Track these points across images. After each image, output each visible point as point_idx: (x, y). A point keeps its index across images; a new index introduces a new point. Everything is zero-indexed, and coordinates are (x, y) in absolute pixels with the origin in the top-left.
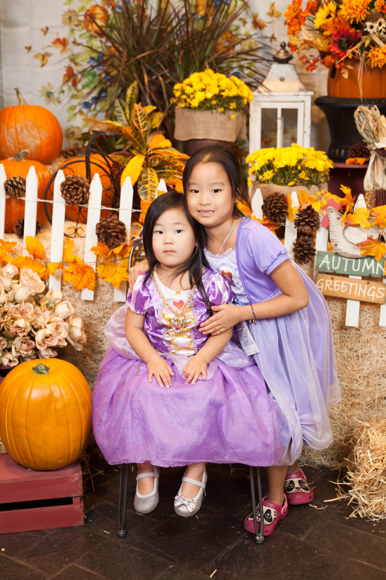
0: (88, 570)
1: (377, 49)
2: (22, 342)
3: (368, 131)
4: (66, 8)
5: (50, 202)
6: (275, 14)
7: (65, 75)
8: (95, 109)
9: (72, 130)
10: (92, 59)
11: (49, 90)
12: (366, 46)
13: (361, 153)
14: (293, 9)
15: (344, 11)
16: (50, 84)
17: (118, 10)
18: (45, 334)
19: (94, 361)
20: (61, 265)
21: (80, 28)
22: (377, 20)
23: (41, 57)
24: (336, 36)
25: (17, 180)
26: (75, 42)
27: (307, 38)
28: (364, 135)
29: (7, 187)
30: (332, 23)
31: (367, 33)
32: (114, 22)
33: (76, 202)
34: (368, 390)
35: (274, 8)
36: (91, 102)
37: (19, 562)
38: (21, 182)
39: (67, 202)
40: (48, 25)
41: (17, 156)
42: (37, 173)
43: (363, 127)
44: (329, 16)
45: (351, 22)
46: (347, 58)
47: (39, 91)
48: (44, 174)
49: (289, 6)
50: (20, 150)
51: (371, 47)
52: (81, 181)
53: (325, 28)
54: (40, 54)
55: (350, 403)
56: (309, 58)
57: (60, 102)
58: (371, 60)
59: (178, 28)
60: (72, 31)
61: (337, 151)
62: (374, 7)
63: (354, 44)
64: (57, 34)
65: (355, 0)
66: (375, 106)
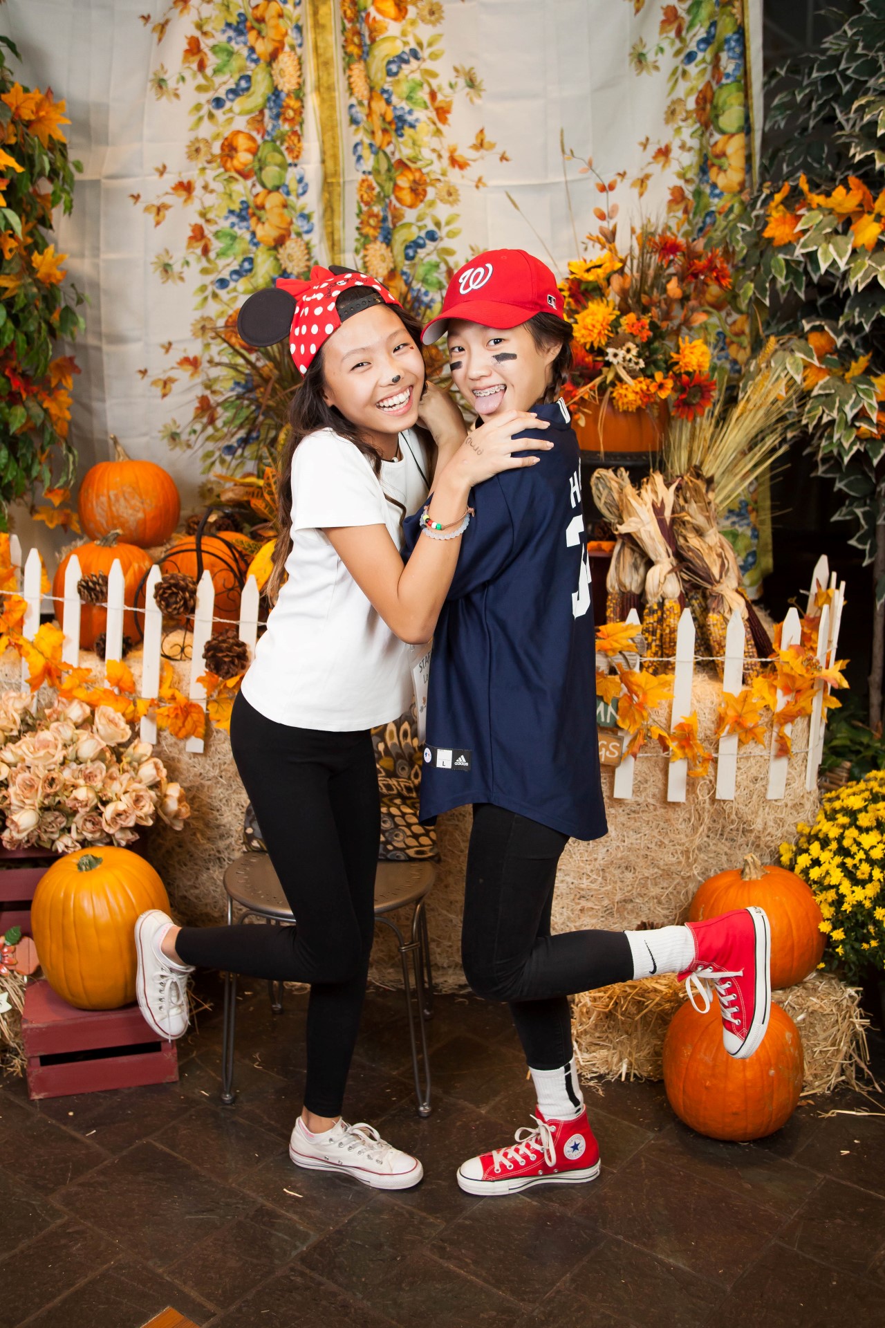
0: (168, 1150)
1: (624, 387)
2: (86, 820)
3: (611, 506)
4: (197, 315)
5: (140, 610)
7: (197, 408)
8: (242, 455)
10: (237, 384)
11: (174, 430)
12: (608, 382)
16: (175, 422)
18: (115, 810)
19: (209, 839)
20: (156, 703)
21: (218, 341)
22: (624, 344)
23: (161, 384)
25: (96, 578)
26: (211, 362)
28: (604, 511)
29: (81, 589)
31: (608, 364)
33: (175, 612)
34: (603, 889)
36: (235, 445)
38: (101, 581)
40: (172, 340)
41: (105, 540)
43: (603, 501)
45: (588, 347)
46: (582, 398)
47: (160, 432)
51: (617, 382)
54: (160, 380)
55: (579, 907)
57: (189, 446)
58: (618, 401)
60: (207, 346)
62: (620, 325)
63: (591, 379)
64: (185, 350)
65: (591, 317)
66: (622, 469)
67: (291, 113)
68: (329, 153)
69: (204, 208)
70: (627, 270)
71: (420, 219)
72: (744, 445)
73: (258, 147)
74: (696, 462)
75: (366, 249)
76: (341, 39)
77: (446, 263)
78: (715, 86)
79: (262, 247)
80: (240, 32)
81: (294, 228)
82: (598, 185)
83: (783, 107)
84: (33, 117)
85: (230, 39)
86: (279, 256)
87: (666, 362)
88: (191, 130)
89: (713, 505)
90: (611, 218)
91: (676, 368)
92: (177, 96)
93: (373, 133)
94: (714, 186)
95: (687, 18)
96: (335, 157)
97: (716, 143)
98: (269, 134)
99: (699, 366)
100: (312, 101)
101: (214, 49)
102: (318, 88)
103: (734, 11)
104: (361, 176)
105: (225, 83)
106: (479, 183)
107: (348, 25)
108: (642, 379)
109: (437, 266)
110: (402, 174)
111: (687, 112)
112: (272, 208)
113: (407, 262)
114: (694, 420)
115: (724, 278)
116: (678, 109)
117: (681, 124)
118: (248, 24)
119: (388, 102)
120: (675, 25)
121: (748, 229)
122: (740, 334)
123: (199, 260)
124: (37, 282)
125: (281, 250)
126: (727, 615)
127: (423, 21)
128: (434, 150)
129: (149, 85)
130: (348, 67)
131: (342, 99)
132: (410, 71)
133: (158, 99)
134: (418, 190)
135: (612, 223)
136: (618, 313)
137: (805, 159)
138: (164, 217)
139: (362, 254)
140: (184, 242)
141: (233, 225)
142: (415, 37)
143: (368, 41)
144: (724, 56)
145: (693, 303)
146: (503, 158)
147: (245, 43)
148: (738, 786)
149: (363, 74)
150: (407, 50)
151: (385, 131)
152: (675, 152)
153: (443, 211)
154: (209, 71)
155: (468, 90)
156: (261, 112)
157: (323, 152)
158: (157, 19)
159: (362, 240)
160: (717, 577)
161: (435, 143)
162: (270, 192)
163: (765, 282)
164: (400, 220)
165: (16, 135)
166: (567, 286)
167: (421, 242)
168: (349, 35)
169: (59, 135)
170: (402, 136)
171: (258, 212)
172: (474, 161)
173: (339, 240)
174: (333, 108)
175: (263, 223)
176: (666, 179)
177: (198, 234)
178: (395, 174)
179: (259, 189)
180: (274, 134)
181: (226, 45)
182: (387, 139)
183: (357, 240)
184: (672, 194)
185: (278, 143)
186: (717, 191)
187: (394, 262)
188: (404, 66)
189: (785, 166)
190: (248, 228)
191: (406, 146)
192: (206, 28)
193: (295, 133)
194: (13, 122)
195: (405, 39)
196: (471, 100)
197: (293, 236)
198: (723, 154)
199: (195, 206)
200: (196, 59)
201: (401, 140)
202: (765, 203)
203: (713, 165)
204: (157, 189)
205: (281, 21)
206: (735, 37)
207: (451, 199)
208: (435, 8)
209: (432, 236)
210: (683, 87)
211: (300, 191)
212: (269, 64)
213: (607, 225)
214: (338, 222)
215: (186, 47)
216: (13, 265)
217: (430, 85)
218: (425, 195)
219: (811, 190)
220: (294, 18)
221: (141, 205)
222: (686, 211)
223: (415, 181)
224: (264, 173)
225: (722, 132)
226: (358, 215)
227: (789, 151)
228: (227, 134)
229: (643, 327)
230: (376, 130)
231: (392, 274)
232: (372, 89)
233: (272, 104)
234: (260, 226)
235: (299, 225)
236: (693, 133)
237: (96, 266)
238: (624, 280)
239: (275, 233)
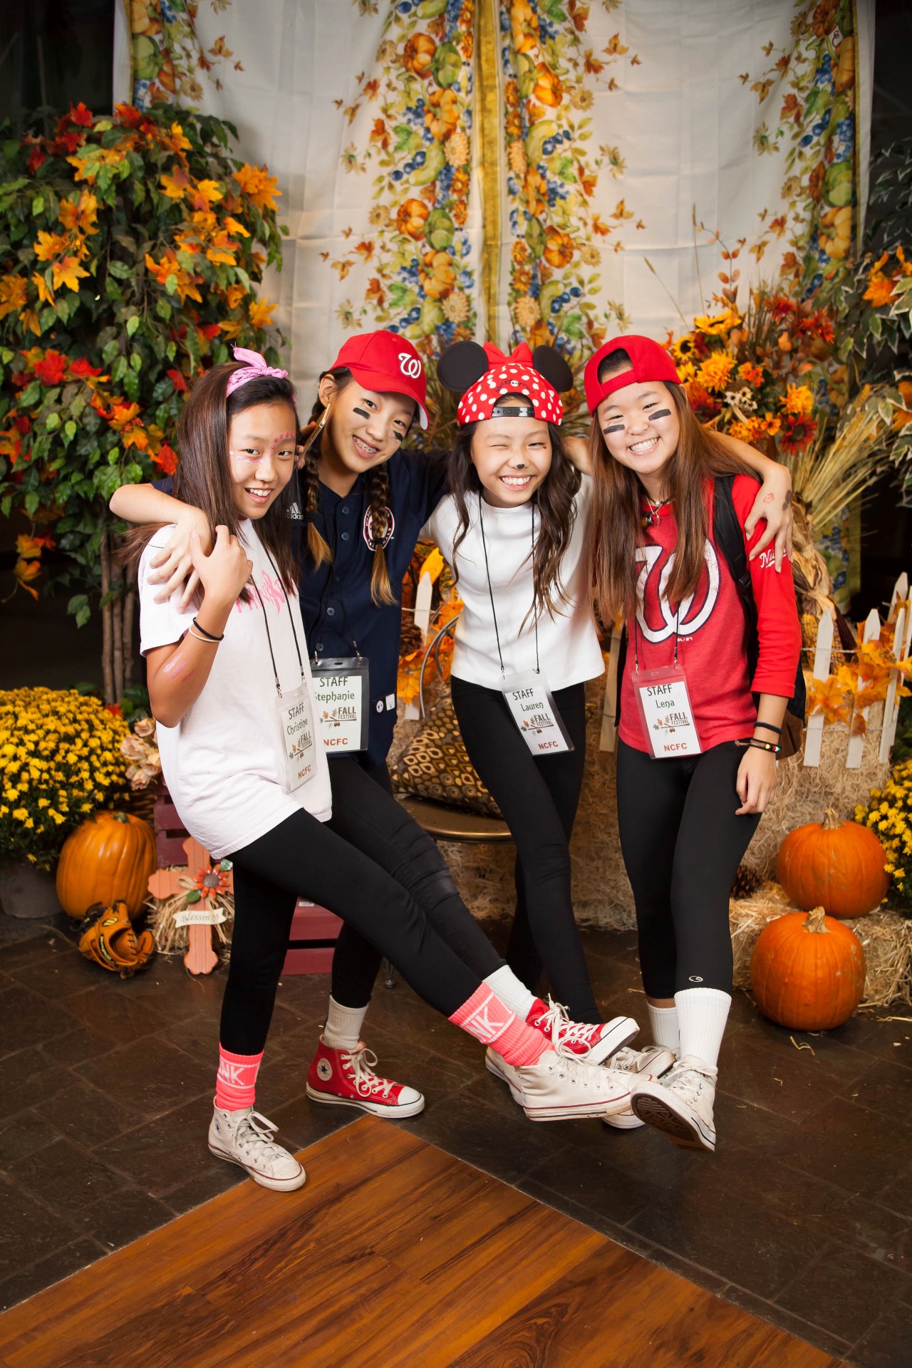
1: (739, 424)
12: (726, 420)
15: (702, 378)
22: (741, 388)
31: (726, 405)
45: (710, 390)
51: (733, 421)
62: (738, 373)
63: (711, 417)
65: (713, 365)
67: (459, 185)
68: (489, 219)
69: (381, 265)
70: (745, 326)
71: (566, 277)
72: (839, 475)
73: (429, 214)
74: (797, 489)
75: (517, 302)
76: (504, 121)
77: (587, 316)
78: (827, 166)
79: (428, 299)
80: (418, 114)
81: (457, 283)
82: (723, 253)
83: (886, 184)
84: (256, 191)
85: (409, 121)
86: (443, 307)
87: (775, 404)
88: (374, 198)
89: (810, 525)
90: (733, 281)
91: (783, 410)
92: (363, 169)
93: (527, 202)
94: (823, 252)
95: (805, 106)
96: (495, 223)
97: (826, 215)
98: (439, 202)
99: (804, 408)
100: (477, 174)
101: (396, 130)
102: (483, 164)
103: (847, 99)
104: (515, 239)
105: (403, 158)
106: (618, 247)
107: (510, 109)
108: (754, 418)
109: (579, 318)
110: (552, 238)
111: (801, 188)
112: (439, 266)
113: (553, 315)
114: (797, 455)
115: (828, 334)
116: (794, 185)
117: (796, 198)
118: (425, 108)
119: (543, 177)
120: (794, 112)
121: (851, 291)
122: (841, 381)
123: (375, 309)
124: (252, 326)
125: (445, 302)
126: (818, 616)
127: (575, 106)
128: (580, 219)
129: (341, 160)
130: (508, 145)
131: (502, 173)
132: (563, 150)
133: (348, 172)
134: (565, 253)
135: (734, 285)
136: (735, 362)
137: (904, 231)
138: (348, 272)
139: (513, 307)
140: (363, 293)
141: (404, 279)
142: (568, 119)
143: (527, 124)
144: (836, 139)
145: (800, 355)
146: (640, 226)
147: (422, 125)
148: (822, 756)
149: (521, 151)
150: (561, 132)
151: (539, 201)
152: (790, 223)
153: (586, 271)
154: (391, 148)
155: (611, 166)
156: (433, 183)
157: (485, 219)
158: (349, 103)
159: (514, 294)
160: (812, 585)
161: (582, 212)
162: (437, 252)
163: (863, 338)
164: (548, 278)
165: (242, 206)
166: (693, 338)
167: (566, 297)
168: (511, 118)
169: (273, 204)
170: (553, 205)
171: (426, 269)
172: (614, 228)
173: (495, 294)
174: (495, 180)
175: (431, 279)
176: (781, 246)
177: (375, 287)
178: (547, 238)
179: (428, 249)
180: (444, 203)
181: (405, 126)
182: (540, 208)
183: (510, 294)
184: (786, 259)
185: (447, 210)
186: (825, 257)
187: (541, 314)
188: (558, 146)
189: (885, 236)
190: (417, 283)
191: (557, 214)
192: (391, 112)
193: (462, 202)
194: (241, 196)
195: (559, 122)
196: (614, 176)
197: (456, 290)
198: (832, 225)
199: (374, 263)
200: (381, 138)
201: (552, 209)
202: (867, 268)
203: (822, 234)
204: (343, 248)
205: (455, 107)
206: (847, 122)
207: (593, 261)
208: (586, 96)
209: (576, 293)
210: (799, 166)
211: (464, 252)
212: (443, 143)
213: (730, 287)
214: (494, 279)
215: (373, 128)
217: (579, 162)
218: (571, 257)
219: (906, 260)
220: (466, 104)
221: (329, 262)
222: (797, 275)
223: (563, 245)
224: (433, 235)
225: (832, 205)
226: (511, 273)
227: (890, 223)
228: (403, 202)
229: (757, 374)
230: (530, 199)
231: (539, 324)
232: (528, 165)
233: (443, 177)
234: (427, 281)
235: (462, 280)
236: (806, 206)
237: (290, 314)
238: (742, 334)
239: (440, 287)
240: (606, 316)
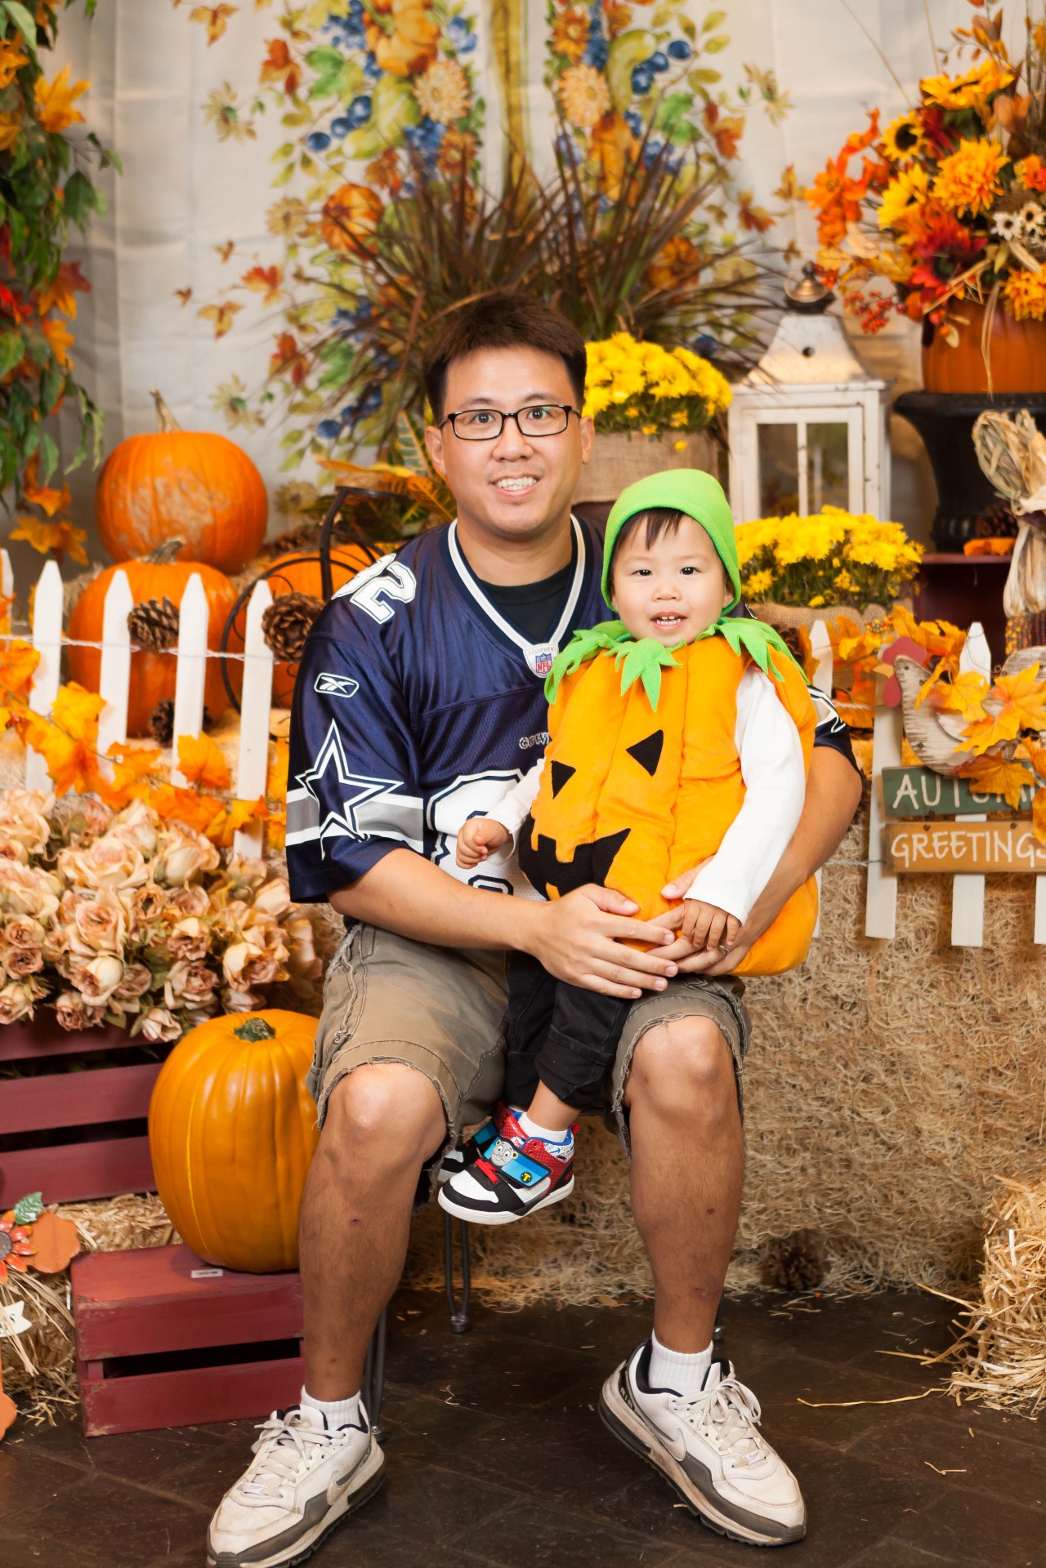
1: (1025, 276)
3: (1008, 472)
4: (277, 195)
5: (237, 656)
6: (796, 192)
7: (275, 357)
8: (350, 438)
9: (294, 492)
10: (343, 314)
11: (236, 393)
12: (997, 269)
13: (1003, 527)
14: (828, 184)
15: (942, 191)
16: (237, 380)
17: (404, 194)
20: (260, 808)
21: (311, 240)
22: (1022, 207)
23: (215, 314)
24: (926, 247)
25: (159, 606)
26: (299, 276)
27: (862, 253)
28: (998, 482)
29: (135, 624)
30: (918, 216)
31: (997, 240)
32: (396, 225)
35: (792, 179)
36: (339, 419)
37: (161, 1493)
38: (169, 611)
39: (278, 656)
40: (234, 237)
41: (157, 554)
42: (206, 588)
43: (994, 463)
44: (912, 200)
45: (960, 214)
46: (953, 299)
47: (211, 397)
48: (221, 593)
49: (819, 176)
50: (163, 538)
51: (1011, 271)
52: (311, 604)
53: (901, 228)
54: (213, 307)
56: (867, 299)
57: (261, 422)
58: (1013, 302)
59: (551, 235)
60: (293, 248)
61: (953, 524)
62: (1013, 176)
63: (967, 266)
64: (256, 256)
65: (966, 163)
66: (1025, 412)
69: (289, 12)
70: (1022, 88)
71: (658, 21)
77: (705, 95)
79: (387, 78)
81: (443, 43)
86: (417, 93)
109: (688, 101)
112: (404, 11)
113: (636, 98)
123: (280, 100)
124: (41, 125)
125: (420, 82)
136: (1007, 157)
138: (224, 27)
139: (555, 87)
140: (256, 70)
141: (336, 41)
153: (697, 8)
159: (557, 63)
164: (623, 25)
166: (920, 119)
167: (660, 61)
171: (380, 19)
173: (518, 64)
175: (389, 37)
177: (279, 57)
183: (548, 63)
187: (612, 99)
190: (362, 47)
197: (442, 57)
199: (274, 8)
209: (679, 51)
213: (987, 12)
214: (515, 32)
216: (8, 96)
221: (185, 8)
226: (549, 21)
231: (608, 119)
234: (383, 42)
235: (452, 37)
237: (110, 114)
238: (1018, 104)
239: (410, 54)
240: (743, 94)
